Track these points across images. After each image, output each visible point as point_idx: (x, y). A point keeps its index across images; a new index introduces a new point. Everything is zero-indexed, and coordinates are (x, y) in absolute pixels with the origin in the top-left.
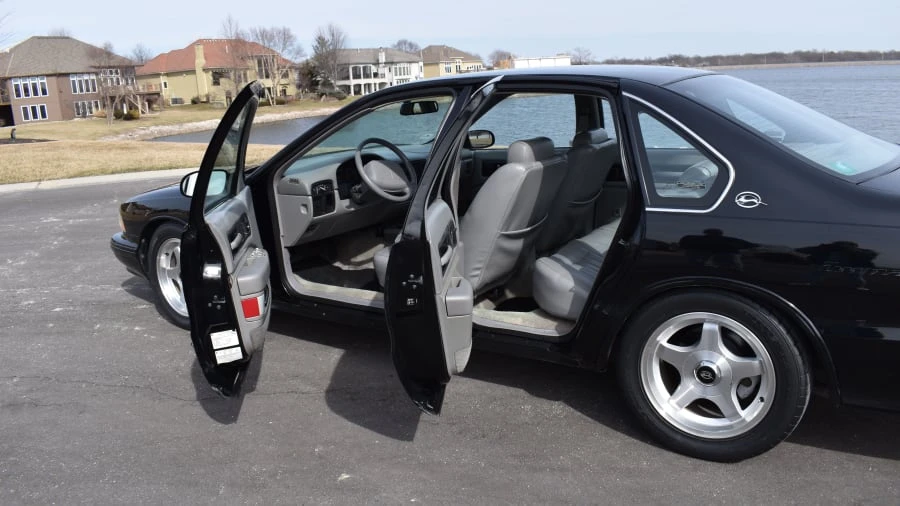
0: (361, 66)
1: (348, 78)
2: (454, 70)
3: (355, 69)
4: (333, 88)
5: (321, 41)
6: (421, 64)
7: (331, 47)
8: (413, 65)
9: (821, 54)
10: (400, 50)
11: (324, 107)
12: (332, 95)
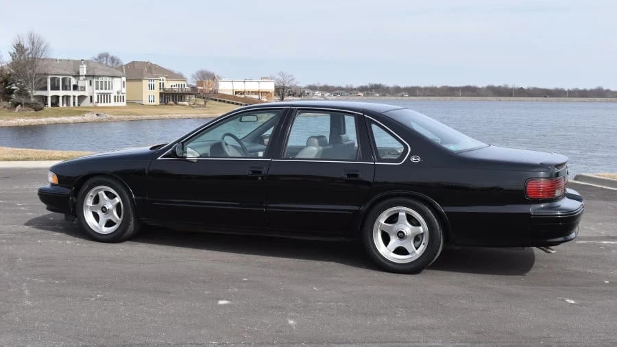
0: (61, 77)
1: (45, 89)
2: (157, 87)
3: (53, 80)
4: (30, 97)
5: (20, 48)
6: (124, 79)
7: (30, 56)
8: (115, 79)
9: (511, 90)
10: (101, 63)
11: (20, 117)
12: (27, 104)
